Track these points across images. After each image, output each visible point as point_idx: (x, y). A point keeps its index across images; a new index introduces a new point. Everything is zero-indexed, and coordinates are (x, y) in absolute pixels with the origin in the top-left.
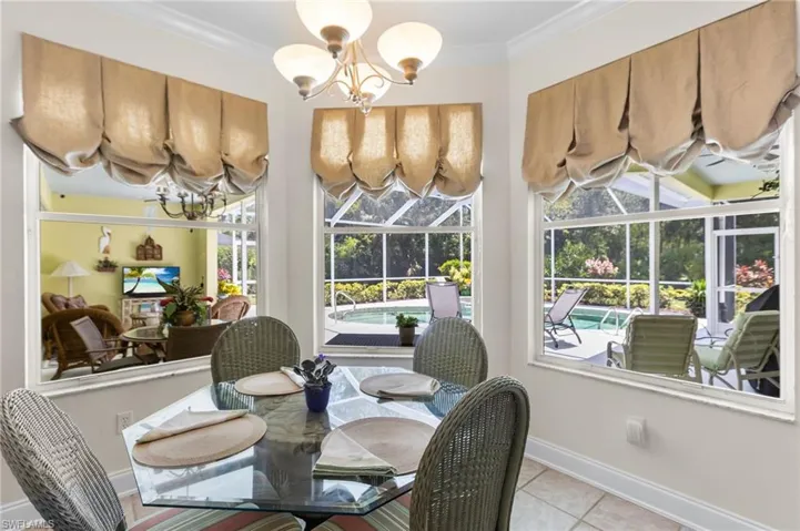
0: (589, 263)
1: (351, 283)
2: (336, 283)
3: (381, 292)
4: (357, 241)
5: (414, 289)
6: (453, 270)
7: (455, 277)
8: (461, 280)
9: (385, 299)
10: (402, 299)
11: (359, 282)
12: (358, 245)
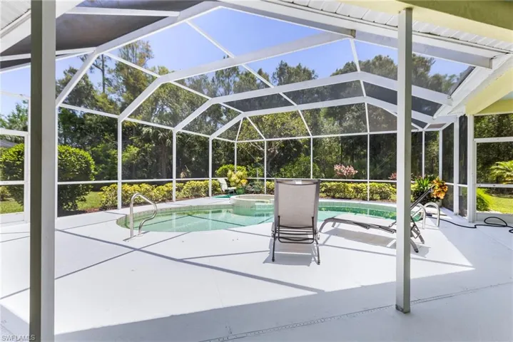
0: (337, 167)
1: (139, 184)
2: (123, 183)
3: (170, 192)
4: (138, 149)
5: (198, 189)
6: (230, 172)
7: (233, 179)
8: (238, 181)
9: (174, 198)
10: (188, 198)
11: (146, 183)
12: (138, 153)
